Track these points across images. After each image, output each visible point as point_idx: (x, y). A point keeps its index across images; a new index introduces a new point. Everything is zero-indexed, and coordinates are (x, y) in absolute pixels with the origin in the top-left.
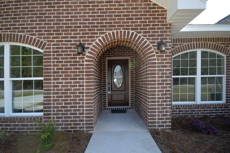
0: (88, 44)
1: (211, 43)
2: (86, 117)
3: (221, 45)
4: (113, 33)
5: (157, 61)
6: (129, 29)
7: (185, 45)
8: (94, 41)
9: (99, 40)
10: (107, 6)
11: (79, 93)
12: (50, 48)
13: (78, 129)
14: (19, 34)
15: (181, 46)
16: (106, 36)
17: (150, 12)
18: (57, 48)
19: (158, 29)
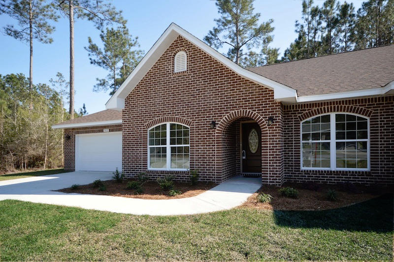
0: (218, 121)
1: (347, 106)
2: (217, 173)
3: (360, 107)
4: (235, 112)
5: (268, 132)
6: (246, 109)
7: (315, 110)
8: (221, 118)
9: (226, 118)
10: (231, 93)
11: (212, 156)
12: (194, 125)
13: (211, 181)
14: (176, 116)
15: (310, 111)
16: (230, 114)
17: (262, 94)
18: (198, 125)
19: (269, 107)
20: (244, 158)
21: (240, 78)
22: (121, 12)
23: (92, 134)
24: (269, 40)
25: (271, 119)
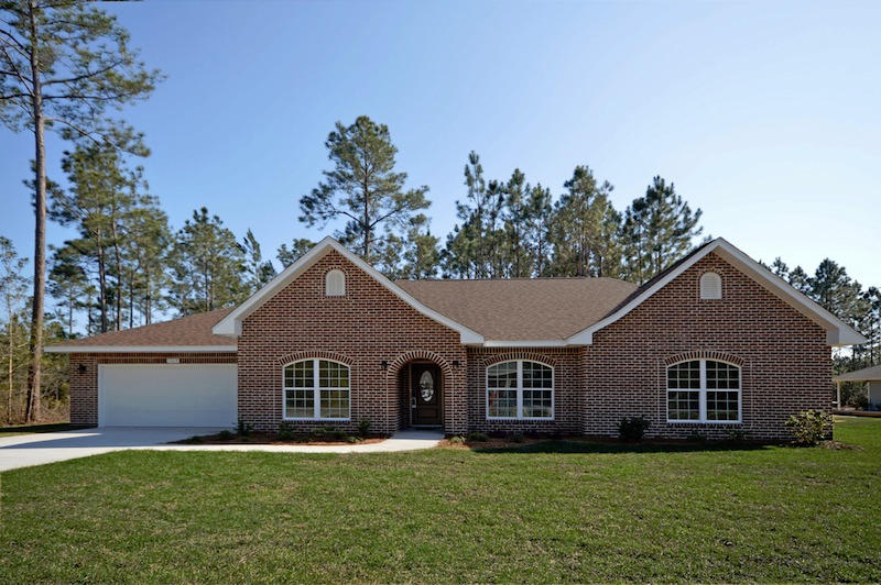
0: (390, 362)
3: (546, 356)
4: (412, 352)
5: (452, 377)
6: (427, 350)
7: (501, 356)
8: (395, 359)
9: (400, 358)
12: (356, 364)
14: (330, 352)
15: (497, 356)
16: (406, 355)
18: (363, 364)
19: (453, 350)
20: (415, 406)
21: (418, 314)
22: (141, 135)
23: (140, 365)
24: (420, 220)
25: (455, 363)
